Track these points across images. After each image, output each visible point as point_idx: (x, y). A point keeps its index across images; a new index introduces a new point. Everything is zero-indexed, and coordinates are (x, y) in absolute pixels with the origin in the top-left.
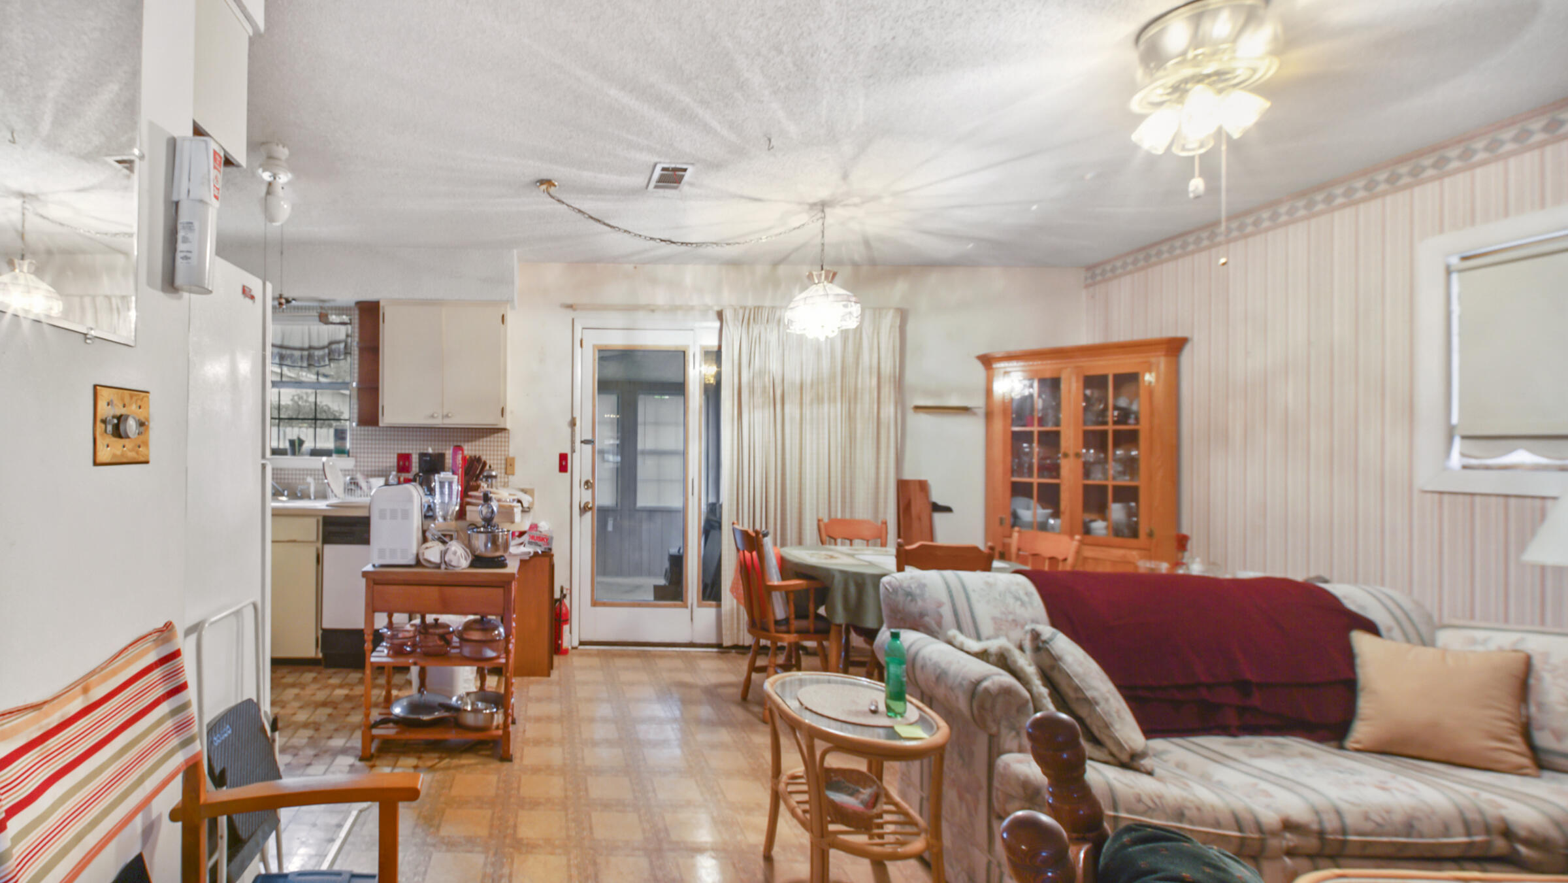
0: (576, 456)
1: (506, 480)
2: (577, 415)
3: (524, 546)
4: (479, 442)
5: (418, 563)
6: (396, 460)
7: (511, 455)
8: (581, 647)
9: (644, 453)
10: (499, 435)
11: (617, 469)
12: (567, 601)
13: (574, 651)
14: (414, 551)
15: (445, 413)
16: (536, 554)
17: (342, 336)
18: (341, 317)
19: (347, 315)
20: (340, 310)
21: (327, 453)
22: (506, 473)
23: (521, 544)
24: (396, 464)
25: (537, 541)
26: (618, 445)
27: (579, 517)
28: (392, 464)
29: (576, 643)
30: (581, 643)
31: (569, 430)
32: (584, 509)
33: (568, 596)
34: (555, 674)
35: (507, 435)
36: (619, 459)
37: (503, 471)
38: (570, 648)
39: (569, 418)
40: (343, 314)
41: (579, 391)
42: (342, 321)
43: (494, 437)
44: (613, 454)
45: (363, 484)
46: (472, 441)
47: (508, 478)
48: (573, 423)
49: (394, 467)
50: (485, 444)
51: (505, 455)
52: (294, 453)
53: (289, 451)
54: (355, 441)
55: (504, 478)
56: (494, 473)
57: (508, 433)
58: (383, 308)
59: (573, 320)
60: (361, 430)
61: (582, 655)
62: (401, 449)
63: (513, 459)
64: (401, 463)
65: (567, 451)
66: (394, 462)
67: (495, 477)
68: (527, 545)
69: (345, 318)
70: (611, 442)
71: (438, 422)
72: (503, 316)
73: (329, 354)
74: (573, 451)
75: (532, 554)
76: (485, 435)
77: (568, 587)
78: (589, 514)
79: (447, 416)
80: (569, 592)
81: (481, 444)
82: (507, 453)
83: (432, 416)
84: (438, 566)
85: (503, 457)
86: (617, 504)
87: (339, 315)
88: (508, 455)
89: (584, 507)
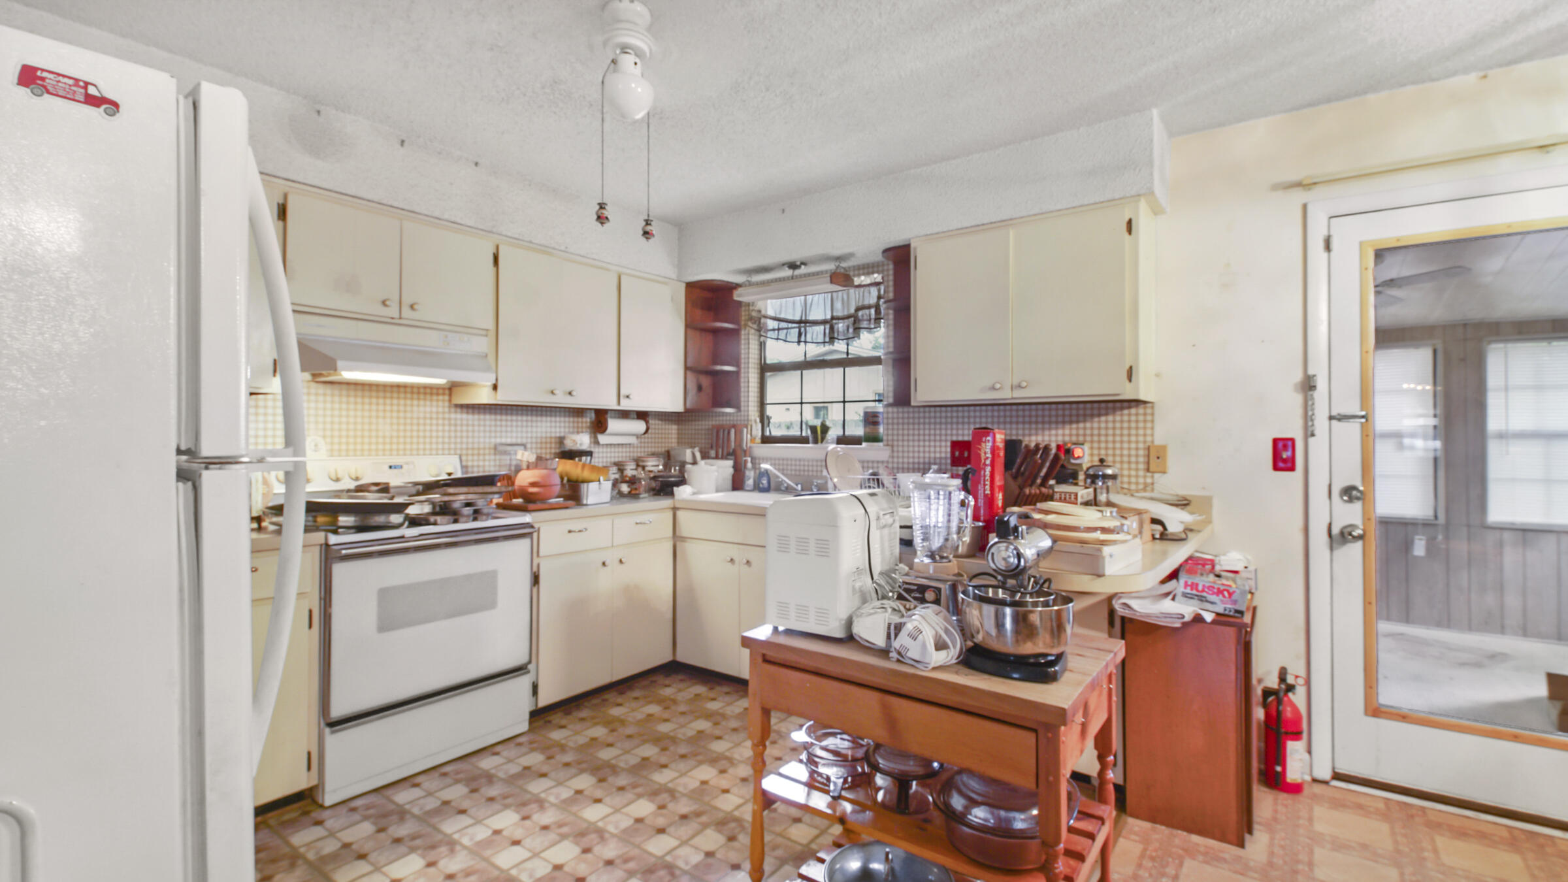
0: (1318, 446)
1: (1149, 480)
2: (1319, 369)
3: (1173, 599)
4: (1092, 422)
5: (850, 639)
6: (949, 449)
7: (1158, 442)
8: (1335, 783)
9: (1502, 436)
10: (1133, 411)
11: (1436, 460)
12: (1298, 698)
13: (1318, 789)
14: (844, 615)
15: (1015, 383)
16: (1198, 619)
17: (873, 301)
18: (871, 276)
19: (878, 272)
20: (868, 269)
21: (856, 441)
22: (1148, 470)
23: (1167, 594)
24: (949, 455)
25: (1204, 594)
26: (1435, 427)
27: (1328, 552)
28: (943, 455)
29: (1325, 773)
30: (1337, 776)
31: (1299, 398)
32: (1341, 538)
33: (1301, 691)
34: (1258, 844)
35: (1149, 411)
36: (1438, 444)
37: (1141, 466)
38: (1308, 778)
39: (1298, 376)
40: (873, 273)
41: (1324, 328)
42: (873, 281)
43: (1122, 415)
44: (1425, 438)
45: (886, 479)
46: (1078, 422)
47: (1152, 477)
48: (1308, 385)
49: (946, 458)
50: (1103, 425)
51: (1145, 442)
52: (816, 442)
53: (811, 439)
54: (890, 427)
55: (1145, 477)
56: (1109, 472)
57: (1152, 408)
58: (915, 249)
59: (1305, 207)
60: (898, 412)
61: (1337, 804)
62: (957, 435)
63: (1163, 448)
64: (957, 454)
65: (1294, 431)
66: (946, 452)
67: (1114, 477)
68: (1179, 597)
69: (877, 277)
70: (1421, 421)
71: (1006, 395)
72: (1130, 222)
73: (855, 323)
74: (1309, 433)
75: (1188, 618)
76: (1103, 412)
77: (1302, 672)
78: (1355, 550)
79: (1020, 386)
80: (1301, 681)
81: (1096, 425)
82: (1149, 439)
83: (993, 388)
84: (884, 653)
85: (1141, 445)
86: (1436, 517)
87: (868, 274)
88: (1153, 442)
89: (1342, 533)
